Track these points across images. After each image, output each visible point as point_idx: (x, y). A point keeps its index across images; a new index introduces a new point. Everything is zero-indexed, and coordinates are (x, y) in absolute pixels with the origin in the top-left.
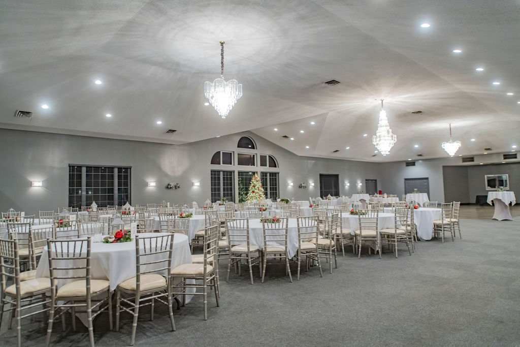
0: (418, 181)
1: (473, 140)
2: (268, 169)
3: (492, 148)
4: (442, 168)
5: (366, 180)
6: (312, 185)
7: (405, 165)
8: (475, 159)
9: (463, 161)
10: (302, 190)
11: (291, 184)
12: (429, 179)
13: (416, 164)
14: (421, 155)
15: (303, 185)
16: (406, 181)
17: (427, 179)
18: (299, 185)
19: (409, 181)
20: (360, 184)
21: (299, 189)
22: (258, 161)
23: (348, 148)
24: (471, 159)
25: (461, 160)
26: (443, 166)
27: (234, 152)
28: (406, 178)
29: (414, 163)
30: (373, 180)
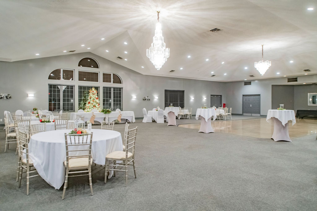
0: (252, 97)
1: (291, 62)
2: (111, 85)
3: (310, 69)
4: (271, 86)
5: (211, 95)
6: (156, 98)
7: (243, 84)
8: (298, 80)
9: (289, 81)
10: (146, 101)
11: (134, 97)
12: (261, 95)
13: (252, 83)
14: (252, 76)
15: (147, 98)
16: (244, 97)
17: (259, 95)
18: (142, 98)
19: (246, 97)
20: (204, 99)
21: (143, 101)
22: (101, 77)
23: (181, 69)
24: (295, 79)
25: (287, 80)
26: (272, 85)
27: (74, 70)
28: (244, 94)
29: (250, 82)
30: (218, 96)
